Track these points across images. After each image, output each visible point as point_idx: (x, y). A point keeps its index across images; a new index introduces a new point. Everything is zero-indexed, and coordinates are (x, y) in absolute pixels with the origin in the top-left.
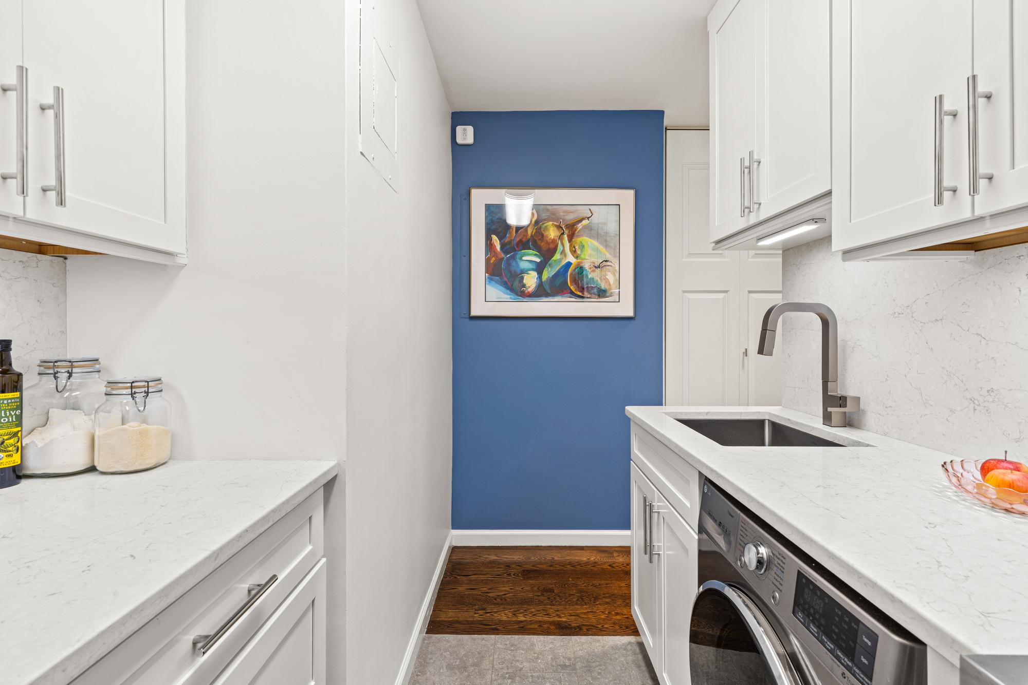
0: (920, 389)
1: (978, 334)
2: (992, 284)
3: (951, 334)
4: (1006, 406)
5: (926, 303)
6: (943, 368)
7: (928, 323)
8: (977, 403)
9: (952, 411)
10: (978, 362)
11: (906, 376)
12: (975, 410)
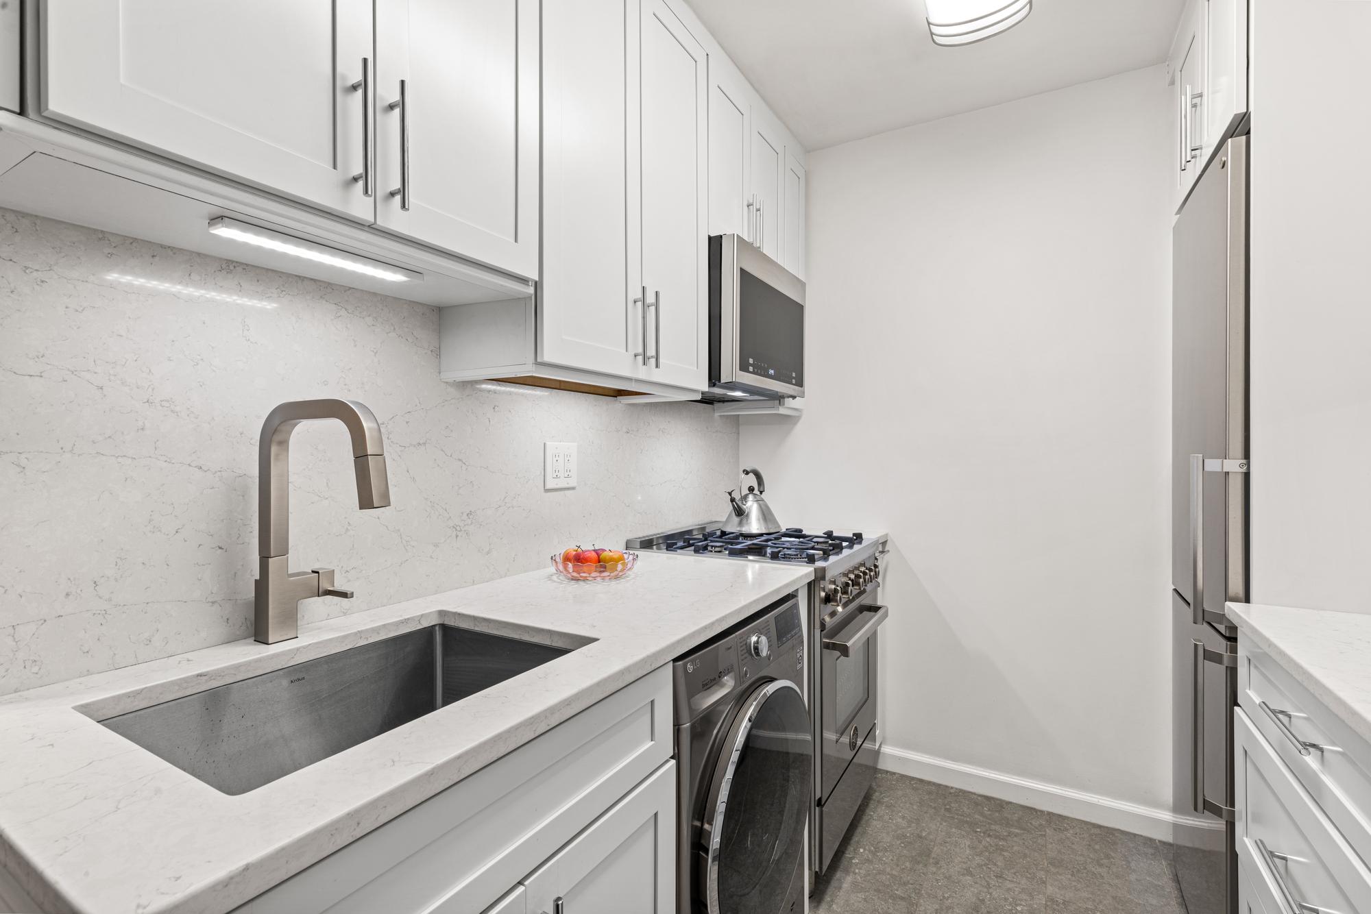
0: (399, 530)
1: (460, 460)
2: (470, 411)
3: (435, 460)
4: (481, 525)
5: (407, 422)
6: (426, 499)
7: (409, 447)
8: (458, 529)
9: (436, 545)
10: (460, 488)
11: (379, 518)
12: (457, 536)
